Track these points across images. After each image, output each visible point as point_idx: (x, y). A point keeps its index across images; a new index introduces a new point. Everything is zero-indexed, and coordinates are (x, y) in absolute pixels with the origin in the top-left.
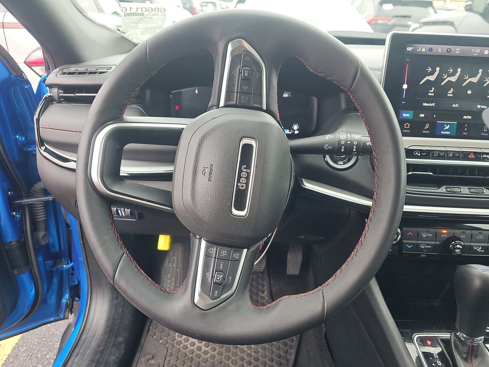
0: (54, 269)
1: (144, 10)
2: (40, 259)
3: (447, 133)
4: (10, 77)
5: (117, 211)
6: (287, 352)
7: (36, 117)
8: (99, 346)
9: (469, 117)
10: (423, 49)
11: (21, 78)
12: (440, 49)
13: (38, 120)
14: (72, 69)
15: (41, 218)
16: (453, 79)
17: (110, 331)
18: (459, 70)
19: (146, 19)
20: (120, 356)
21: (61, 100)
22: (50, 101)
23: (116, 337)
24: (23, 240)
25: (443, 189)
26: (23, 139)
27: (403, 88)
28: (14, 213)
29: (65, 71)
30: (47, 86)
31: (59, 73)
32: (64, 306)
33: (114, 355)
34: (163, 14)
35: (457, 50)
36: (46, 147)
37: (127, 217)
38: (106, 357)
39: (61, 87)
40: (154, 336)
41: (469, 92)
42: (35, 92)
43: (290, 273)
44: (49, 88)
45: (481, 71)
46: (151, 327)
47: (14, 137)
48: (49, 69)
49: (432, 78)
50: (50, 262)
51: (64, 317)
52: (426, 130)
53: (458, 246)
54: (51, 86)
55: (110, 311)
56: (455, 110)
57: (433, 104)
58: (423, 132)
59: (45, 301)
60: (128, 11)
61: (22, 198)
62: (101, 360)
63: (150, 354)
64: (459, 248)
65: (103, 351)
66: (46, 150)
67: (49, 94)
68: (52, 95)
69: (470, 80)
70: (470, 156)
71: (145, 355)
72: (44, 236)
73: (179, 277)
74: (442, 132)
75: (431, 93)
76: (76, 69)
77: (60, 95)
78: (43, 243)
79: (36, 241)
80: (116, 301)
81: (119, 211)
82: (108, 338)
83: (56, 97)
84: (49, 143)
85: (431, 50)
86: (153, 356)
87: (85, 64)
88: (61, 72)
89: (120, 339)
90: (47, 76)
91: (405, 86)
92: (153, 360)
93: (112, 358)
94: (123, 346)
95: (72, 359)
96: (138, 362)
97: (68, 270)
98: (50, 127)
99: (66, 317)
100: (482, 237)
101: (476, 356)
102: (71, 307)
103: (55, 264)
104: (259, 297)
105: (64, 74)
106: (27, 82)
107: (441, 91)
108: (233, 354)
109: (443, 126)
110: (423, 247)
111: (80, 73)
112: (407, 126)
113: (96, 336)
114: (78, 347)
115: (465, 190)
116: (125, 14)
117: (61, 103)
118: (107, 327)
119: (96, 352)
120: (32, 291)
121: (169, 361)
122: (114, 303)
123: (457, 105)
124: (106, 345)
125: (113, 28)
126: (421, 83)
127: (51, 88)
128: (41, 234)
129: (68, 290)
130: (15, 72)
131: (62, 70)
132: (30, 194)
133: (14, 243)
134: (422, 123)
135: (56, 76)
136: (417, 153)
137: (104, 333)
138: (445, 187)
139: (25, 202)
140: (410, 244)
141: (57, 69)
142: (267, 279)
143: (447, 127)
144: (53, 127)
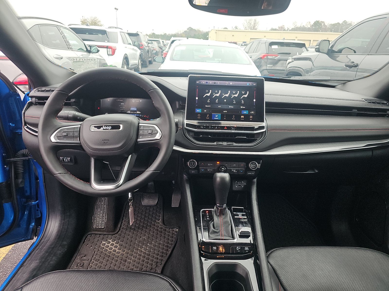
0: (26, 204)
1: (84, 60)
2: (18, 197)
3: (217, 118)
4: (10, 92)
5: (63, 159)
6: (167, 250)
7: (23, 112)
8: (51, 245)
9: (226, 112)
10: (204, 82)
11: (16, 93)
12: (211, 82)
13: (24, 113)
14: (43, 89)
15: (20, 171)
16: (218, 95)
17: (59, 238)
18: (220, 91)
19: (86, 64)
20: (64, 252)
21: (36, 104)
22: (31, 104)
23: (63, 241)
24: (9, 182)
25: (215, 143)
26: (14, 125)
27: (196, 99)
28: (6, 166)
29: (39, 90)
30: (30, 97)
31: (36, 91)
32: (31, 230)
33: (60, 250)
34: (94, 61)
35: (219, 83)
36: (27, 126)
37: (68, 162)
38: (55, 251)
39: (36, 97)
40: (87, 245)
41: (225, 101)
42: (22, 100)
43: (173, 206)
44: (31, 98)
45: (229, 91)
46: (86, 241)
47: (9, 124)
48: (31, 89)
49: (208, 95)
50: (24, 200)
51: (31, 238)
52: (207, 117)
53: (223, 169)
54: (32, 97)
55: (60, 227)
56: (220, 109)
57: (210, 106)
58: (206, 118)
59: (19, 226)
60: (75, 60)
61: (11, 158)
62: (52, 252)
63: (84, 254)
64: (223, 170)
65: (53, 248)
66: (27, 127)
67: (31, 101)
68: (32, 101)
69: (225, 95)
70: (225, 128)
71: (80, 255)
72: (22, 182)
73: (105, 211)
74: (215, 118)
75: (209, 101)
76: (45, 89)
77: (36, 101)
78: (21, 186)
79: (17, 184)
80: (64, 221)
81: (64, 159)
82: (57, 241)
83: (34, 102)
84: (29, 124)
85: (207, 83)
86: (85, 255)
87: (50, 86)
88: (37, 90)
89: (65, 243)
90: (30, 92)
91: (197, 98)
92: (85, 257)
93: (59, 252)
94: (66, 247)
95: (34, 251)
96: (75, 258)
97: (35, 205)
98: (30, 116)
99: (32, 238)
100: (235, 165)
101: (223, 214)
102: (35, 232)
103: (27, 202)
104: (156, 223)
105: (39, 91)
106: (19, 95)
107: (213, 100)
108: (135, 253)
109: (215, 115)
110: (209, 170)
111: (47, 91)
112: (199, 115)
113: (50, 240)
114: (39, 246)
115: (225, 143)
116: (73, 61)
117: (36, 105)
118: (57, 235)
119: (49, 248)
120: (11, 217)
121: (95, 257)
122: (62, 222)
123: (220, 106)
124: (55, 245)
125: (68, 68)
126: (204, 97)
127: (32, 98)
128: (20, 180)
129: (34, 220)
130: (13, 90)
131: (38, 89)
132: (16, 156)
133: (4, 183)
134: (205, 114)
135: (35, 92)
136: (202, 127)
137: (55, 239)
138: (216, 142)
139: (12, 160)
140: (203, 169)
141: (36, 89)
142: (162, 213)
143: (217, 116)
144: (32, 116)
